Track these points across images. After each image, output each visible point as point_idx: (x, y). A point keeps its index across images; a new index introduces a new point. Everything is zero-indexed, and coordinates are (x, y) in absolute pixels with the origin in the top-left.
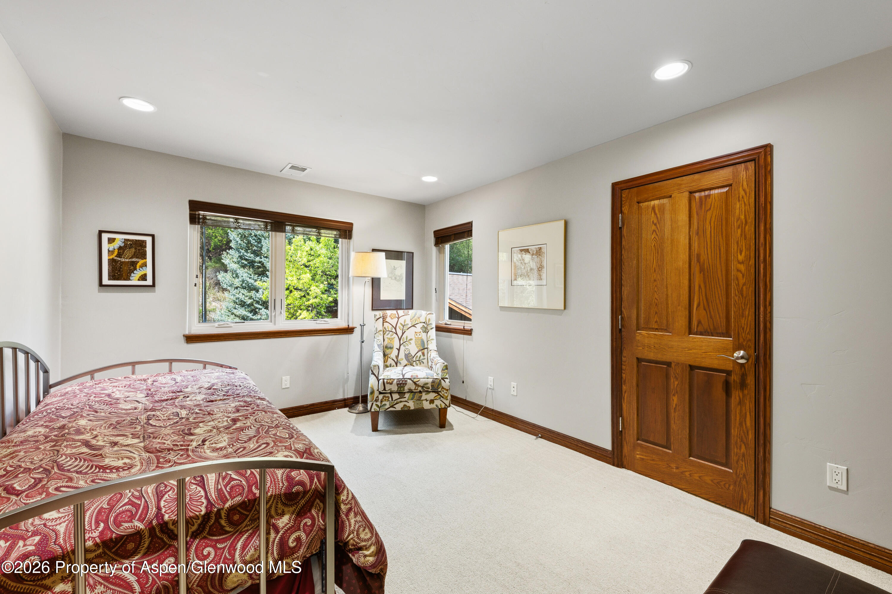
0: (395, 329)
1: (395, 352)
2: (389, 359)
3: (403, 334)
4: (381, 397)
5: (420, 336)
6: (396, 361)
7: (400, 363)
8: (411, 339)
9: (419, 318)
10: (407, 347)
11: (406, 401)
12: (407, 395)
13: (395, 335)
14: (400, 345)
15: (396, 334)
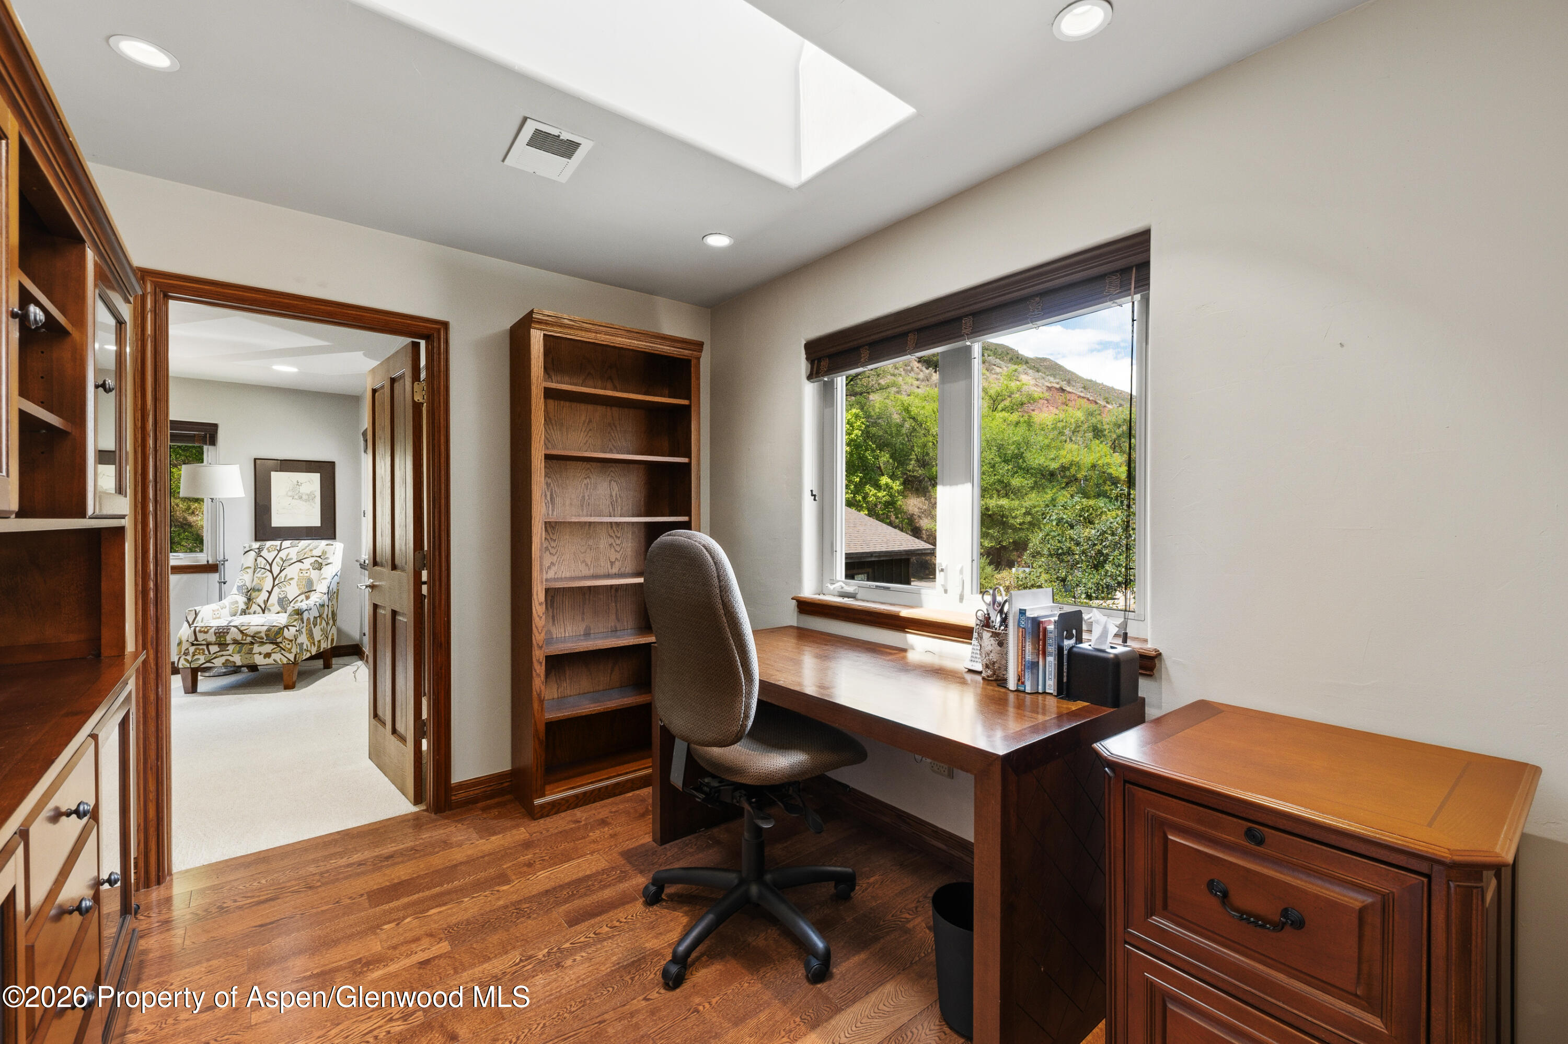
0: (271, 565)
1: (264, 595)
2: (254, 605)
3: (281, 571)
4: (192, 649)
5: (306, 575)
6: (263, 607)
7: (269, 610)
8: (292, 579)
9: (311, 550)
10: (283, 589)
11: (230, 655)
12: (231, 648)
13: (269, 574)
14: (274, 586)
15: (271, 571)
